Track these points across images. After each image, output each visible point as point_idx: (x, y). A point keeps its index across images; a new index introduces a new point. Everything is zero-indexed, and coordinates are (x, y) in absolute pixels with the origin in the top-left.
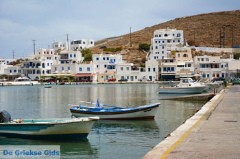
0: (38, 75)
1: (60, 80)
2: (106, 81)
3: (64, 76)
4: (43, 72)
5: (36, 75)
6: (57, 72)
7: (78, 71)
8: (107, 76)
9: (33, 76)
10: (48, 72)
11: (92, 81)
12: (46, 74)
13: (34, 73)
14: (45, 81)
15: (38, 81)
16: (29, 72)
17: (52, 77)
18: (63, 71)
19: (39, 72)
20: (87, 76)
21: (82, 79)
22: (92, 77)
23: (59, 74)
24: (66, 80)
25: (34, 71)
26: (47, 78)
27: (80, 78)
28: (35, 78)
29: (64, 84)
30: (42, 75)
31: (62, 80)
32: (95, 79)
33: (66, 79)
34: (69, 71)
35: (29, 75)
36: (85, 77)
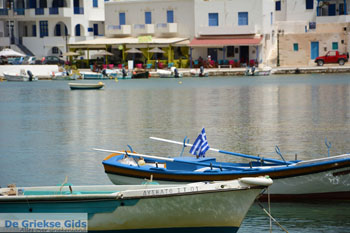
0: (60, 42)
1: (138, 59)
2: (312, 65)
3: (150, 46)
4: (78, 28)
5: (52, 41)
6: (126, 29)
7: (203, 27)
8: (315, 44)
9: (41, 45)
10: (95, 29)
11: (254, 63)
12: (89, 39)
13: (44, 33)
14: (83, 65)
15: (60, 63)
16: (27, 30)
17: (109, 48)
18: (150, 28)
19: (60, 30)
20: (237, 43)
21: (221, 56)
22: (257, 48)
23: (132, 37)
24: (160, 59)
25: (44, 25)
26: (90, 55)
27: (212, 51)
28: (46, 53)
29: (146, 75)
30: (73, 40)
31: (144, 61)
32: (267, 55)
33: (159, 56)
34: (173, 28)
35: (27, 40)
36: (231, 50)
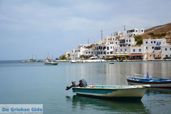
0: (104, 55)
1: (119, 58)
2: (154, 59)
3: (122, 56)
4: (108, 53)
5: (103, 55)
6: (117, 53)
7: (132, 52)
8: (154, 55)
9: (101, 56)
10: (111, 53)
11: (143, 59)
12: (110, 55)
13: (102, 54)
14: (109, 59)
15: (105, 59)
16: (99, 53)
17: (114, 56)
18: (122, 52)
19: (105, 53)
20: (139, 55)
21: (136, 57)
22: (143, 56)
23: (118, 54)
24: (124, 58)
25: (102, 52)
26: (111, 57)
27: (134, 57)
28: (102, 57)
29: (122, 61)
30: (107, 55)
31: (121, 59)
32: (145, 57)
33: (123, 57)
34: (126, 52)
35: (99, 55)
36: (138, 56)
